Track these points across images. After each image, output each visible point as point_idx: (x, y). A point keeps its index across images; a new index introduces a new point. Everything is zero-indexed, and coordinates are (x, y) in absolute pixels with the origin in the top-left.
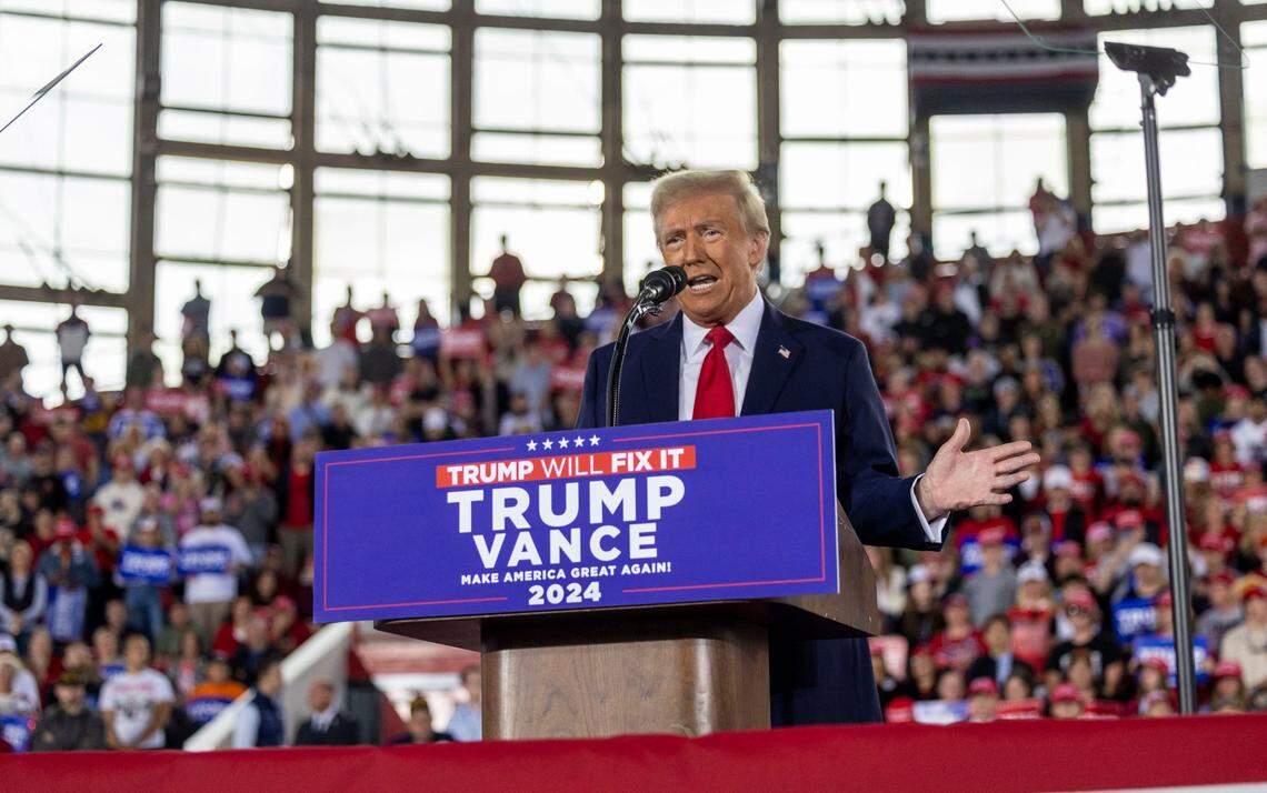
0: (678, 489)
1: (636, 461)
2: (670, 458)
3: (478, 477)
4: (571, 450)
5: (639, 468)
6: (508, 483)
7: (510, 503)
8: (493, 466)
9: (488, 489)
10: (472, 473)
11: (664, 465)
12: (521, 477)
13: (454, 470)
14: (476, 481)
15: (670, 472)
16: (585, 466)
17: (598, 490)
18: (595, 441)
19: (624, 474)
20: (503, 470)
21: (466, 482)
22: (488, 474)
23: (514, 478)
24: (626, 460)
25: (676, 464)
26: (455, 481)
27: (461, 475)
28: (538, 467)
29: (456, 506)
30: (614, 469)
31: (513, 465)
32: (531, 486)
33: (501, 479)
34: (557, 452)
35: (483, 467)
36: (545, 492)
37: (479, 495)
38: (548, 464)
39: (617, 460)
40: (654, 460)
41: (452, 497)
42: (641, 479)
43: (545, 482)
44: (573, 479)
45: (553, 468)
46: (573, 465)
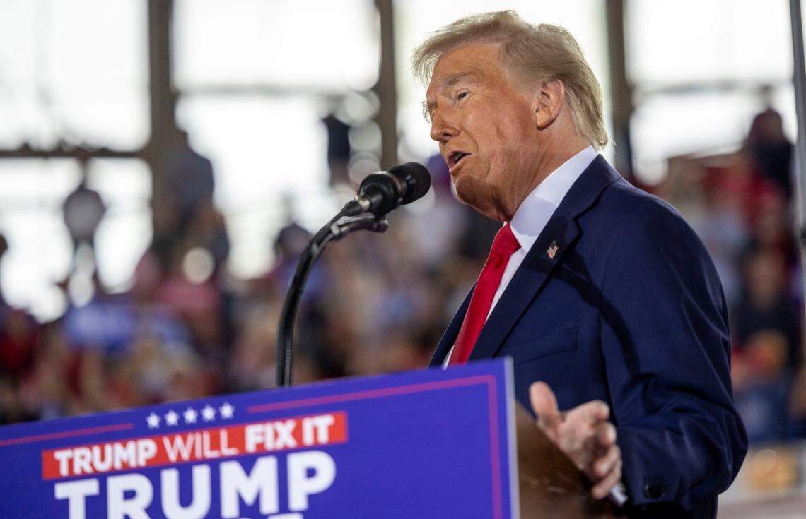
0: (326, 468)
1: (276, 435)
2: (315, 430)
3: (92, 465)
4: (200, 425)
5: (280, 445)
6: (126, 470)
7: (129, 495)
8: (108, 448)
9: (102, 478)
10: (84, 458)
11: (308, 439)
12: (142, 463)
13: (62, 456)
14: (88, 469)
15: (317, 447)
16: (215, 445)
17: (231, 473)
18: (227, 411)
19: (262, 452)
20: (119, 453)
21: (77, 470)
22: (103, 458)
23: (133, 464)
24: (263, 434)
25: (323, 438)
26: (64, 471)
27: (71, 462)
28: (161, 450)
29: (65, 503)
30: (251, 447)
31: (131, 445)
32: (152, 472)
33: (118, 465)
34: (183, 429)
35: (97, 450)
36: (170, 479)
37: (92, 487)
38: (172, 443)
39: (254, 435)
40: (297, 433)
41: (61, 491)
42: (282, 456)
43: (170, 466)
44: (203, 461)
45: (178, 448)
46: (201, 443)
